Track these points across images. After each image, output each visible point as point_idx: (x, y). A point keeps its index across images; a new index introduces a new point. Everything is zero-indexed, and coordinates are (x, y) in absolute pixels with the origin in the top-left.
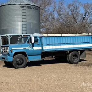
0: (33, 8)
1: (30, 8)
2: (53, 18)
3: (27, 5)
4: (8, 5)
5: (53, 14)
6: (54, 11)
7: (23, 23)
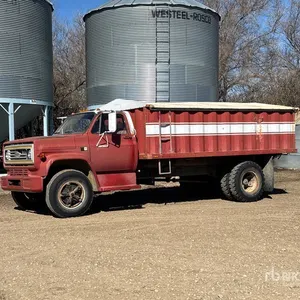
0: (195, 17)
1: (184, 16)
2: (272, 54)
3: (172, 5)
4: (114, 8)
5: (273, 38)
7: (160, 67)
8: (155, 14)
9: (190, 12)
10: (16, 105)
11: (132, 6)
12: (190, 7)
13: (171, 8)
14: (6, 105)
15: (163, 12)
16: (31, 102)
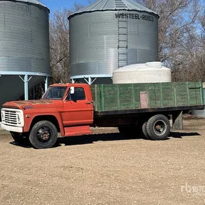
0: (144, 17)
1: (137, 17)
3: (128, 10)
4: (90, 12)
6: (193, 22)
7: (121, 50)
8: (118, 16)
9: (140, 15)
10: (29, 76)
11: (102, 10)
12: (140, 11)
13: (128, 12)
14: (23, 76)
15: (122, 15)
16: (38, 74)
